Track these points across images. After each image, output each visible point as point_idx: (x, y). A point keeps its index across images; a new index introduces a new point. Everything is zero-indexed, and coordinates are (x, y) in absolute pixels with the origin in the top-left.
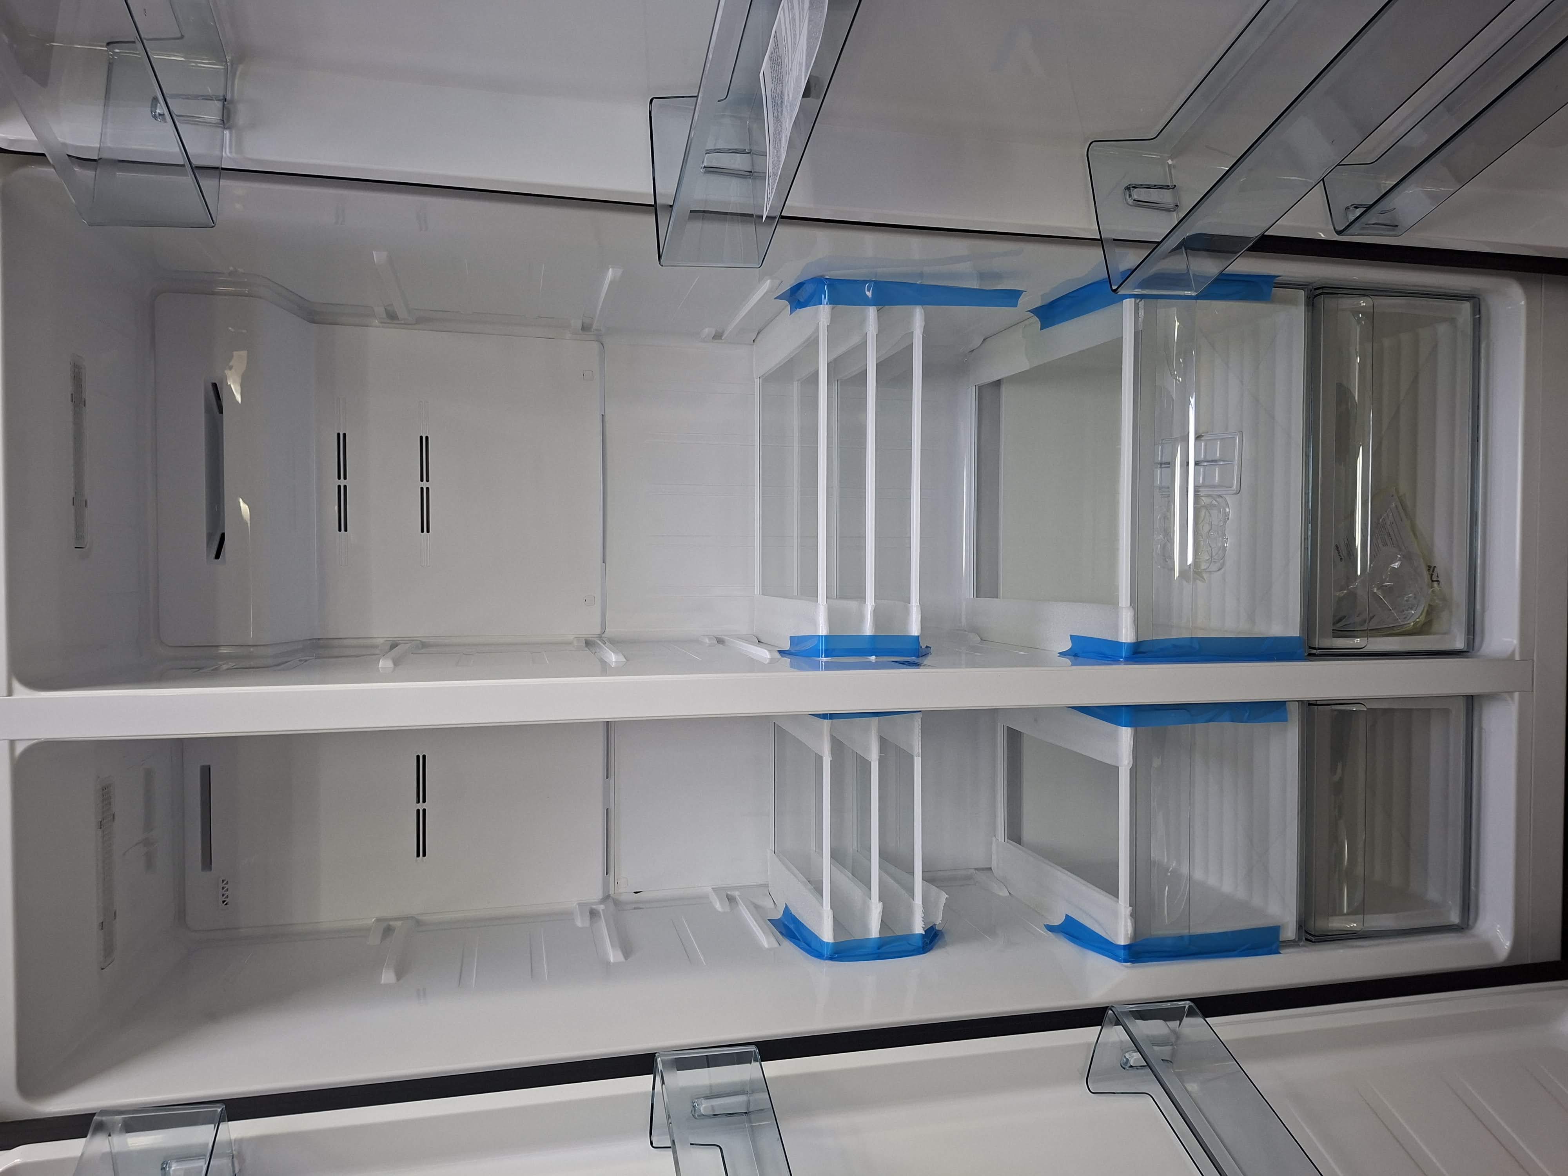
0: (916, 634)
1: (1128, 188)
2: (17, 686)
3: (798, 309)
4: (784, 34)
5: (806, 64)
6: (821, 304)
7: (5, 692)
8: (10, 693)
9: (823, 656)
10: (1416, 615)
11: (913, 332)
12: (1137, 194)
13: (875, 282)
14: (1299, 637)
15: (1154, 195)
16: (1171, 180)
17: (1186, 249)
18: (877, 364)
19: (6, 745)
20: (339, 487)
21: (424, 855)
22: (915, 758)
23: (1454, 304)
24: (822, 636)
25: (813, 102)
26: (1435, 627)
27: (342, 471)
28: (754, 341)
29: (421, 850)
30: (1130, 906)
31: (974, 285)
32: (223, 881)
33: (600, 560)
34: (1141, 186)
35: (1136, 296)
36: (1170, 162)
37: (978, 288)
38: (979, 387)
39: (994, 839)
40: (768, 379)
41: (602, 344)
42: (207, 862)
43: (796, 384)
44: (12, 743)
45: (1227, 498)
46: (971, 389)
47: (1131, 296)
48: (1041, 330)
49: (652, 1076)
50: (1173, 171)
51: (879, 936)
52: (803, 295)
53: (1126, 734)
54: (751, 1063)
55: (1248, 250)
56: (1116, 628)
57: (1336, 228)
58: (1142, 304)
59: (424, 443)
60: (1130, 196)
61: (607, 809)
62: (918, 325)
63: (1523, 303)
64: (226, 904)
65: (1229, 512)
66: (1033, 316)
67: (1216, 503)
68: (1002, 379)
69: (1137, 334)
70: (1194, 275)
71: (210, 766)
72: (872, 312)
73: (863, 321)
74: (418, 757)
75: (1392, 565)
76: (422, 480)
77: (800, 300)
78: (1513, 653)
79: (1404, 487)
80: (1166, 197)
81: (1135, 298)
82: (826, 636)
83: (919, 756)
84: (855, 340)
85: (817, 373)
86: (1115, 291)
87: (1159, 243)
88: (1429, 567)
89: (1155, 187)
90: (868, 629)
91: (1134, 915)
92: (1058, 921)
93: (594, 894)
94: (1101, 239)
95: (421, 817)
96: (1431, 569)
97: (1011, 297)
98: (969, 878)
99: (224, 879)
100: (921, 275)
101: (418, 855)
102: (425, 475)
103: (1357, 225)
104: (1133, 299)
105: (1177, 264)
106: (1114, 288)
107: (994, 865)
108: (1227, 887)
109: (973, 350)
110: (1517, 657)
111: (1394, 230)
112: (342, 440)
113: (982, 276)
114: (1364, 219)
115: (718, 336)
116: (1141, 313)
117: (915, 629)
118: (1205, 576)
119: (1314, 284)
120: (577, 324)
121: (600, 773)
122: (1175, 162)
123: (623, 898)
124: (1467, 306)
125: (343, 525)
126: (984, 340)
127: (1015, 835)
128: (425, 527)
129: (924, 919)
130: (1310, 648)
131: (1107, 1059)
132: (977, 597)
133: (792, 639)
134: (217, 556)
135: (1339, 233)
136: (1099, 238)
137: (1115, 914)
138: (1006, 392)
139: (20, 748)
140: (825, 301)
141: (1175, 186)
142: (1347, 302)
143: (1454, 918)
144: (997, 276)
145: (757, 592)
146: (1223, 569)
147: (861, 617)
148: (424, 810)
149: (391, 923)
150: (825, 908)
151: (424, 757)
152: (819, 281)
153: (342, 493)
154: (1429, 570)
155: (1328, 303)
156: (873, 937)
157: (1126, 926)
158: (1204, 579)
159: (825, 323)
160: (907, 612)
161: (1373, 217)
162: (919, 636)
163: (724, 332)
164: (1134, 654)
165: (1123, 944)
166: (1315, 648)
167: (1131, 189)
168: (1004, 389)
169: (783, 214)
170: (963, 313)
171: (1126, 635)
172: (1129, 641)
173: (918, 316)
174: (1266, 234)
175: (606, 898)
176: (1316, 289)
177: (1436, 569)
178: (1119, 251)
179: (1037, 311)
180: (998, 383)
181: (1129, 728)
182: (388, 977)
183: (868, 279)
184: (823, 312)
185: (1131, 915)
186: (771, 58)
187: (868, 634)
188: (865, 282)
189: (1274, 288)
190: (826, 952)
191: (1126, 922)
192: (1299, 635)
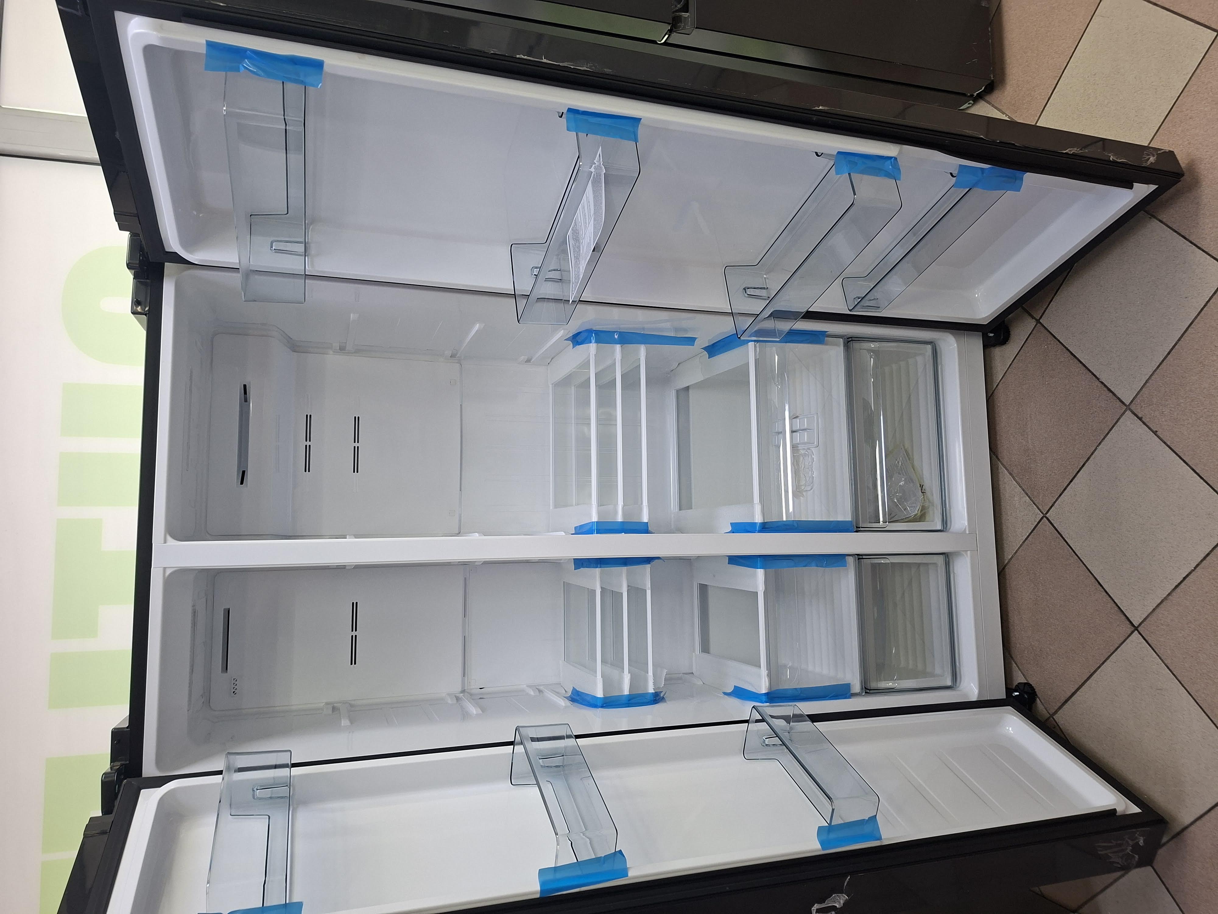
0: (646, 521)
1: (744, 289)
2: (169, 538)
3: (577, 346)
4: (580, 220)
5: (594, 239)
6: (591, 343)
7: (163, 542)
8: (165, 542)
9: (595, 533)
10: (915, 511)
11: (640, 358)
12: (749, 292)
13: (620, 332)
14: (851, 521)
15: (757, 292)
16: (766, 286)
17: (774, 318)
18: (621, 375)
19: (162, 570)
20: (306, 446)
21: (355, 664)
22: (647, 591)
23: (922, 346)
24: (594, 522)
25: (597, 254)
26: (927, 518)
27: (308, 437)
28: (549, 364)
29: (353, 661)
30: (767, 670)
31: (672, 334)
32: (234, 679)
33: (459, 489)
34: (751, 288)
35: (755, 341)
36: (765, 276)
37: (674, 336)
38: (677, 391)
39: (694, 654)
40: (556, 385)
41: (461, 365)
42: (225, 668)
43: (573, 388)
44: (165, 569)
45: (813, 450)
46: (673, 392)
47: (752, 341)
48: (709, 358)
49: (513, 746)
50: (767, 280)
51: (628, 694)
52: (579, 339)
53: (760, 573)
54: (564, 739)
55: (801, 318)
56: (753, 516)
57: (849, 308)
58: (758, 345)
59: (357, 420)
60: (746, 292)
61: (464, 636)
62: (642, 354)
63: (956, 345)
64: (235, 694)
65: (814, 458)
66: (704, 352)
67: (807, 453)
68: (690, 386)
69: (756, 361)
70: (778, 330)
71: (229, 609)
72: (618, 347)
73: (613, 352)
74: (353, 603)
75: (900, 484)
76: (355, 442)
77: (578, 341)
78: (965, 529)
79: (907, 445)
80: (764, 293)
81: (754, 342)
82: (596, 522)
83: (649, 589)
84: (609, 362)
85: (589, 379)
86: (739, 338)
87: (758, 315)
88: (920, 485)
89: (758, 288)
90: (620, 519)
91: (769, 675)
92: (730, 690)
93: (457, 688)
94: (732, 313)
95: (354, 640)
96: (922, 486)
97: (691, 341)
98: (680, 679)
99: (234, 678)
100: (643, 329)
101: (351, 664)
102: (356, 439)
103: (858, 306)
104: (753, 343)
105: (770, 324)
106: (739, 336)
107: (694, 671)
108: (825, 672)
109: (672, 370)
110: (967, 532)
111: (878, 309)
112: (309, 418)
113: (676, 330)
114: (861, 304)
115: (528, 361)
116: (758, 349)
117: (645, 520)
118: (804, 493)
119: (848, 336)
120: (448, 353)
121: (461, 615)
122: (767, 276)
123: (473, 691)
124: (929, 347)
125: (307, 468)
126: (679, 364)
127: (705, 648)
128: (356, 469)
129: (654, 684)
130: (857, 527)
131: (754, 742)
132: (680, 510)
133: (575, 528)
134: (242, 483)
135: (850, 310)
136: (731, 312)
137: (759, 676)
138: (693, 394)
139: (168, 572)
140: (593, 341)
141: (768, 288)
142: (866, 345)
143: (949, 683)
144: (685, 330)
145: (551, 508)
146: (813, 489)
147: (616, 512)
148: (356, 636)
149: (335, 705)
150: (598, 678)
151: (357, 603)
152: (590, 331)
153: (308, 449)
154: (920, 487)
155: (856, 345)
156: (626, 694)
157: (765, 682)
158: (803, 495)
159: (593, 352)
160: (641, 509)
161: (866, 303)
162: (648, 523)
163: (532, 359)
164: (763, 529)
165: (764, 692)
166: (860, 528)
167: (746, 289)
168: (691, 391)
169: (580, 300)
170: (666, 349)
171: (758, 519)
172: (760, 522)
173: (642, 350)
174: (809, 310)
175: (463, 691)
176: (848, 338)
177: (923, 486)
178: (741, 318)
179: (705, 349)
180: (687, 388)
181: (762, 570)
182: (345, 722)
183: (616, 331)
184: (592, 347)
185: (768, 675)
186: (572, 229)
187: (620, 521)
188: (615, 332)
189: (826, 338)
190: (599, 704)
191: (765, 679)
192: (850, 520)
